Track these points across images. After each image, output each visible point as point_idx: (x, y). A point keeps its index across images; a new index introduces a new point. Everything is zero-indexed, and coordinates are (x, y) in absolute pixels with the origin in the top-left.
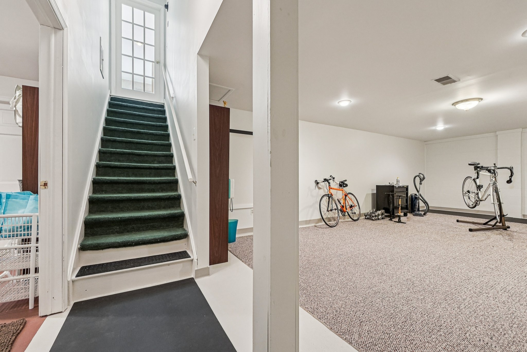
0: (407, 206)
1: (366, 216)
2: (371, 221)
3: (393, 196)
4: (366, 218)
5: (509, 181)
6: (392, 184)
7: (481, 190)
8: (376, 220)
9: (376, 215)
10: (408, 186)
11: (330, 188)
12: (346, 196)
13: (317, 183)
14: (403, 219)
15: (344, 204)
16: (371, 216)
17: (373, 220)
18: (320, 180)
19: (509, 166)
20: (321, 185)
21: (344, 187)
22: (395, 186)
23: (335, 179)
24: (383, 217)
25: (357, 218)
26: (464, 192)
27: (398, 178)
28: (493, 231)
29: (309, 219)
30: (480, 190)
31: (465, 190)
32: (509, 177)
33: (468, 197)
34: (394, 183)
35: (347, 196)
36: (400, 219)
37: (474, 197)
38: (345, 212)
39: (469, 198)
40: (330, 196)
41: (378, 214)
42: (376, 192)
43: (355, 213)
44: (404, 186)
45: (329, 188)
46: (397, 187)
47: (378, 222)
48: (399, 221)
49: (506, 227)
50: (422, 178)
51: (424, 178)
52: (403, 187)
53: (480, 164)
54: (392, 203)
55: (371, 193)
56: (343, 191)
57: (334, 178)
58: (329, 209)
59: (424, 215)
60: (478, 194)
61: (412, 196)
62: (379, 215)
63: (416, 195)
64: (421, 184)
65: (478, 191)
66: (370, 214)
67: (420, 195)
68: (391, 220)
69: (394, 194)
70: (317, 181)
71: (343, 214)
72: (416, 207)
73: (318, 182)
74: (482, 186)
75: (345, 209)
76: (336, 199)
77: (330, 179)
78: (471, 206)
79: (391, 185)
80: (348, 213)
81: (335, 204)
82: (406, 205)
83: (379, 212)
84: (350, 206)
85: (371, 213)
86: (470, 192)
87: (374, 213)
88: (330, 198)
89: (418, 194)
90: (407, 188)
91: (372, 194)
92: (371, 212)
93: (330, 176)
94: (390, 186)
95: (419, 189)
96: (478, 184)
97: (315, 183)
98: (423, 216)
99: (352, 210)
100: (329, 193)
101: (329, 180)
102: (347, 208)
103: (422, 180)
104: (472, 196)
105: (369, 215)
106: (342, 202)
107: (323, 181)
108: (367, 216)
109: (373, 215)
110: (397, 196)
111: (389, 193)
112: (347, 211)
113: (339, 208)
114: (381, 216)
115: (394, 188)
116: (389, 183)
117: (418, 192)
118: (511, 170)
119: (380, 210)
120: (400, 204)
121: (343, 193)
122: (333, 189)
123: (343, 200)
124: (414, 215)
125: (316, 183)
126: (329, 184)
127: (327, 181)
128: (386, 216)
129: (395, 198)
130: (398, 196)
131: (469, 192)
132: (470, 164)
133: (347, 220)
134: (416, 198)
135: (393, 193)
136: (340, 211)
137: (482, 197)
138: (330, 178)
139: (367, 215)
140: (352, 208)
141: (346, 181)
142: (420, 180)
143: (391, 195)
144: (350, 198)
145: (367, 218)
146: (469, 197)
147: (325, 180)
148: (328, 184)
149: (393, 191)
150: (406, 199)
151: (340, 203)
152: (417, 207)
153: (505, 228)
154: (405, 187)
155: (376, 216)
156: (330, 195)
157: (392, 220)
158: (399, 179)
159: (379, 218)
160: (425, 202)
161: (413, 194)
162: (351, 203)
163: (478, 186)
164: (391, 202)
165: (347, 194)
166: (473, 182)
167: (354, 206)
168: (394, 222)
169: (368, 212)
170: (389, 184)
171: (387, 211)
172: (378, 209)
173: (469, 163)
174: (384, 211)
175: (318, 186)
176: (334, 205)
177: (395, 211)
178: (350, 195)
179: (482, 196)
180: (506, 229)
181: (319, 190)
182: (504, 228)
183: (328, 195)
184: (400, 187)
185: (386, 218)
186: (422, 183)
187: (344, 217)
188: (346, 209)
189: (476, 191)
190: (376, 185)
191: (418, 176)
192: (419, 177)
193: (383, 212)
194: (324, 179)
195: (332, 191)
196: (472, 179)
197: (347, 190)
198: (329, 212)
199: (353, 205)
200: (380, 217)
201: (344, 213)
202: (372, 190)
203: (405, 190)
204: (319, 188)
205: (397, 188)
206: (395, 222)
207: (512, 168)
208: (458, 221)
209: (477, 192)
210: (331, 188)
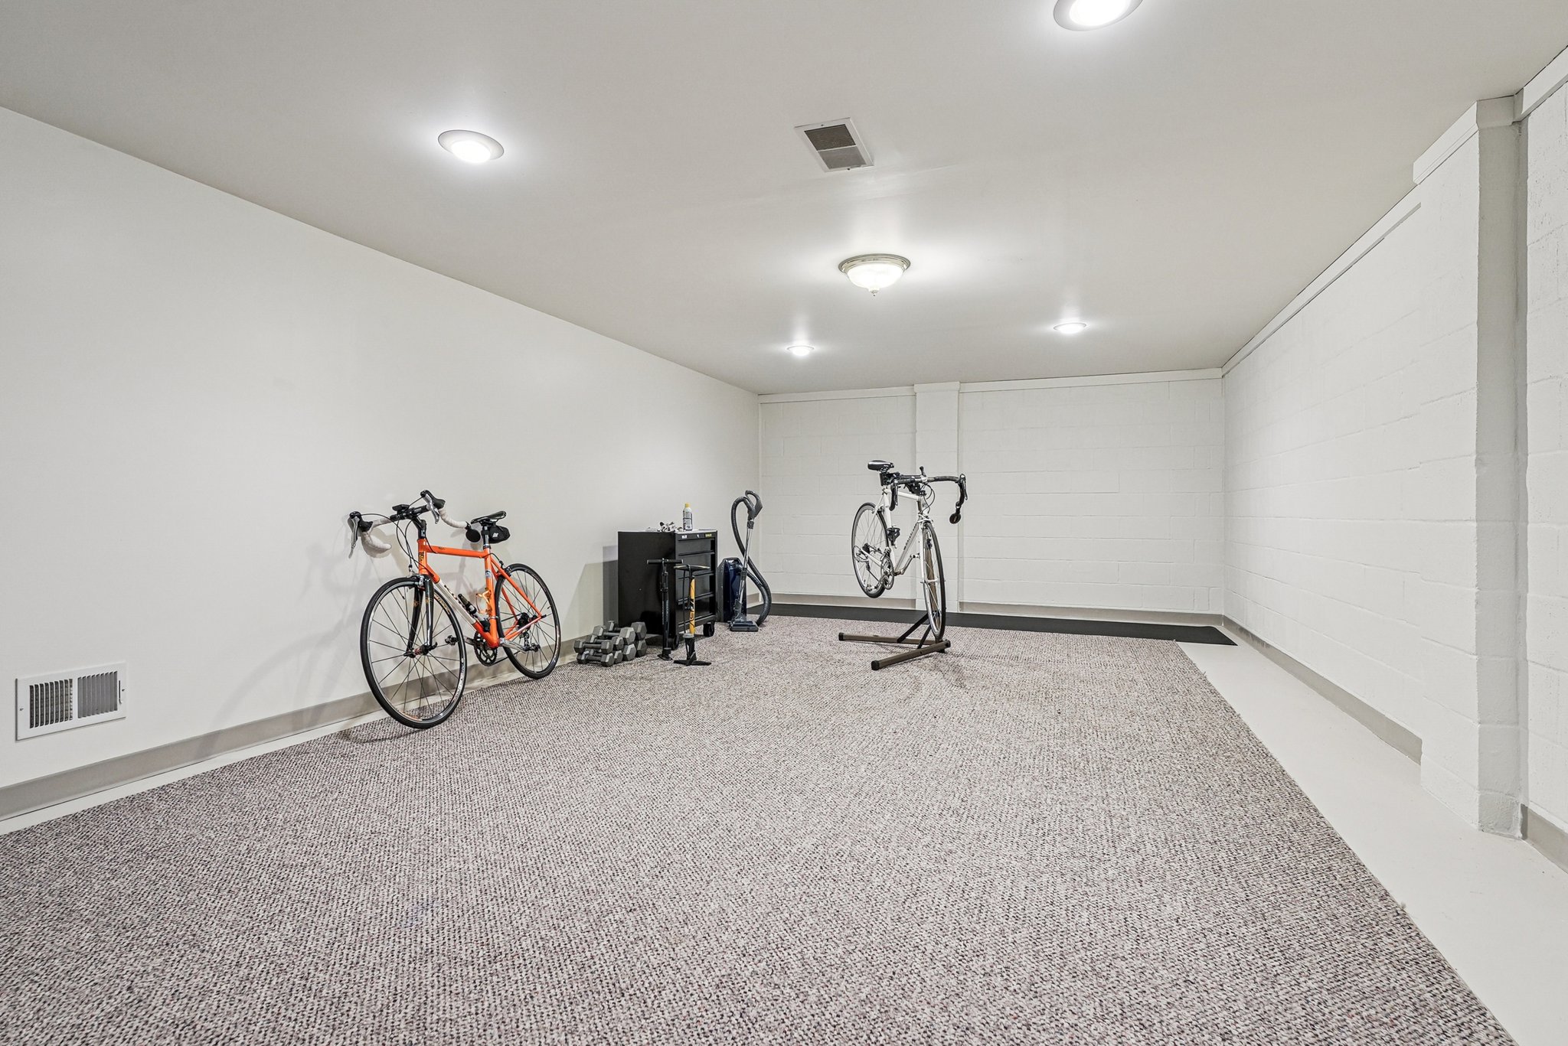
0: (713, 599)
1: (580, 651)
2: (600, 671)
3: (673, 572)
4: (580, 662)
5: (955, 518)
6: (671, 526)
7: (895, 543)
8: (616, 662)
9: (615, 645)
10: (715, 534)
11: (425, 548)
12: (500, 578)
13: (360, 525)
14: (702, 648)
15: (490, 615)
16: (599, 648)
17: (605, 665)
18: (376, 509)
19: (956, 475)
20: (381, 535)
21: (492, 541)
22: (679, 533)
23: (445, 509)
24: (639, 648)
25: (546, 664)
26: (857, 551)
27: (686, 506)
28: (920, 659)
29: (311, 702)
30: (893, 544)
31: (860, 544)
32: (957, 505)
33: (865, 564)
34: (677, 526)
35: (506, 581)
36: (692, 650)
37: (880, 563)
38: (494, 649)
39: (868, 568)
40: (423, 586)
41: (624, 639)
42: (617, 558)
43: (537, 648)
44: (705, 534)
45: (421, 547)
46: (683, 537)
47: (623, 670)
48: (691, 661)
49: (942, 646)
50: (753, 508)
51: (759, 507)
52: (703, 537)
53: (893, 467)
54: (668, 594)
55: (601, 560)
56: (489, 560)
57: (439, 504)
58: (416, 647)
59: (758, 625)
60: (889, 555)
61: (726, 566)
62: (625, 642)
63: (737, 560)
64: (750, 525)
65: (888, 545)
66: (596, 643)
67: (749, 562)
68: (665, 656)
69: (674, 564)
70: (360, 516)
71: (484, 659)
72: (738, 602)
73: (365, 519)
74: (899, 530)
75: (494, 636)
76: (453, 598)
77: (424, 509)
78: (874, 591)
79: (667, 531)
80: (507, 650)
81: (450, 616)
82: (710, 598)
83: (628, 632)
84: (519, 617)
85: (598, 638)
86: (871, 549)
87: (610, 638)
88: (424, 592)
89: (742, 560)
90: (713, 541)
91: (605, 564)
92: (600, 635)
93: (423, 495)
94: (664, 533)
95: (747, 541)
96: (889, 526)
97: (352, 525)
98: (757, 631)
99: (525, 634)
100: (417, 571)
101: (421, 512)
102: (505, 631)
103: (753, 513)
104: (875, 559)
105: (592, 648)
106: (483, 606)
107: (393, 519)
108: (585, 653)
109: (607, 645)
110: (685, 570)
111: (660, 561)
112: (501, 645)
113: (469, 632)
114: (633, 646)
115: (677, 541)
116: (662, 524)
117: (743, 551)
118: (961, 486)
119: (630, 626)
120: (693, 597)
121: (486, 567)
122: (440, 551)
123: (488, 596)
124: (731, 630)
125: (356, 527)
126: (420, 530)
127: (408, 517)
128: (650, 643)
129: (679, 574)
130: (688, 570)
131: (867, 548)
132: (871, 467)
133: (506, 675)
134: (737, 571)
135: (671, 561)
136: (470, 648)
137: (898, 565)
138: (423, 503)
139: (584, 649)
140: (528, 628)
141: (501, 514)
142: (748, 515)
143: (664, 568)
144: (518, 585)
145: (583, 658)
146: (867, 562)
147: (403, 512)
148: (413, 530)
149: (670, 553)
150: (710, 577)
151: (473, 613)
152: (741, 602)
153: (941, 648)
154: (707, 536)
155: (615, 648)
156: (422, 578)
157: (668, 658)
158: (689, 509)
159: (628, 653)
160: (762, 585)
161: (728, 559)
162: (521, 607)
163: (888, 532)
164: (665, 593)
165: (505, 570)
166: (877, 518)
167: (535, 617)
168: (676, 662)
169: (589, 637)
170: (660, 528)
171: (653, 622)
172: (624, 622)
173: (870, 463)
174: (642, 627)
175: (363, 540)
176: (442, 622)
177: (679, 624)
178: (518, 576)
179: (898, 560)
180: (942, 651)
181: (375, 557)
182: (939, 649)
183: (411, 581)
184: (692, 538)
185: (649, 650)
186: (753, 523)
187: (492, 667)
188: (501, 635)
189: (883, 548)
190: (620, 534)
191: (743, 500)
192: (746, 504)
193: (639, 630)
194: (394, 508)
195: (433, 561)
196: (876, 510)
197: (504, 553)
198: (418, 656)
199: (531, 616)
200: (630, 649)
201: (490, 653)
202: (606, 549)
203: (709, 547)
204: (373, 551)
205: (685, 540)
206: (678, 665)
207: (964, 479)
208: (842, 637)
209: (887, 548)
210: (431, 550)
